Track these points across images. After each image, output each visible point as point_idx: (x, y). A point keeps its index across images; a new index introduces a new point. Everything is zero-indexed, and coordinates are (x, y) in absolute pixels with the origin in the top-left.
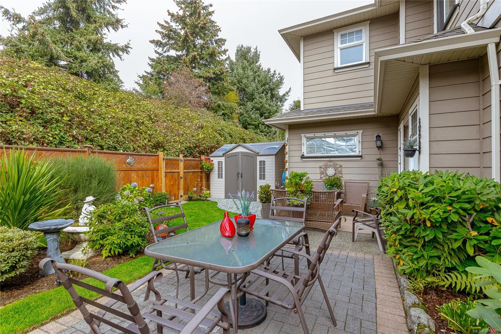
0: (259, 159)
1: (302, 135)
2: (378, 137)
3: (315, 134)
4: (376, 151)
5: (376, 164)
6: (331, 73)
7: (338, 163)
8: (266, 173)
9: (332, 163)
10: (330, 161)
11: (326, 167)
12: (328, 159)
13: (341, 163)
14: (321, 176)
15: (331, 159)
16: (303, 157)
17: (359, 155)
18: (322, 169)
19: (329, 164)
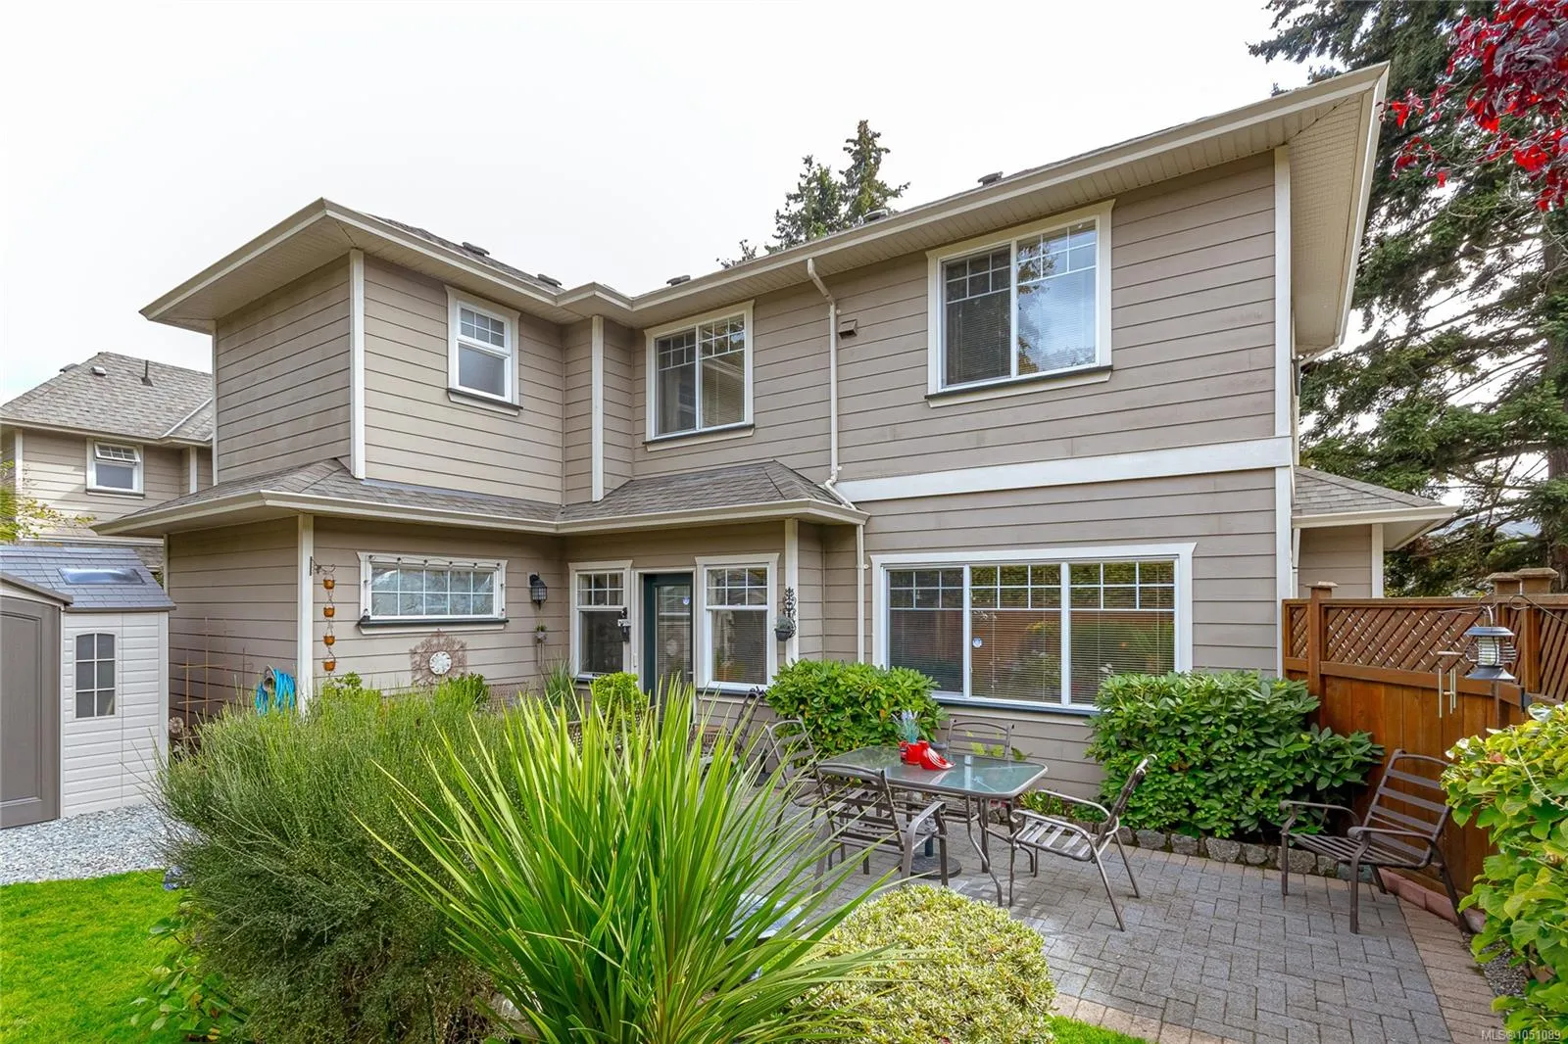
0: (72, 628)
1: (363, 556)
2: (534, 579)
3: (401, 556)
4: (529, 610)
5: (528, 640)
6: (438, 395)
7: (458, 638)
8: (118, 688)
9: (442, 640)
10: (438, 634)
11: (429, 651)
12: (435, 629)
13: (464, 639)
14: (413, 677)
15: (442, 629)
16: (363, 623)
17: (500, 618)
18: (417, 658)
19: (435, 641)
